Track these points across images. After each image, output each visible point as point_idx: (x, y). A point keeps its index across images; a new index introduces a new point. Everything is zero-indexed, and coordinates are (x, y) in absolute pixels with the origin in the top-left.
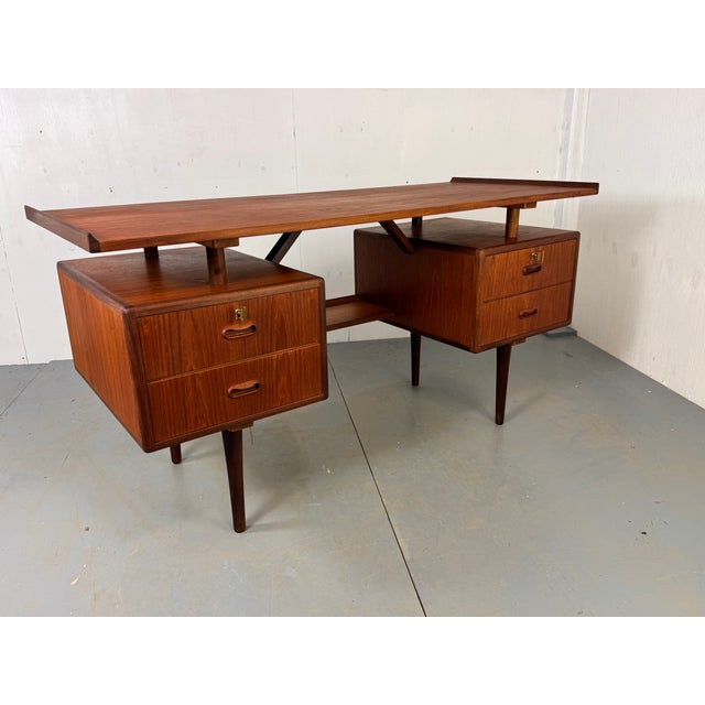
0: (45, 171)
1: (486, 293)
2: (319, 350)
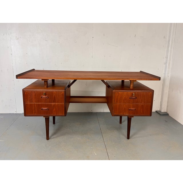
0: (27, 63)
1: (116, 101)
2: (64, 105)
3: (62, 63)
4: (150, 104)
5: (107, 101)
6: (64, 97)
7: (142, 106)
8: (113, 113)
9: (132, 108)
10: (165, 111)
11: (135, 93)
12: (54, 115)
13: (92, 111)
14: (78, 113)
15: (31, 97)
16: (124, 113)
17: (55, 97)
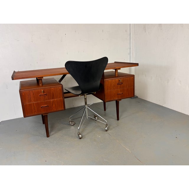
4: (133, 87)
7: (127, 89)
8: (106, 99)
9: (120, 92)
11: (121, 79)
13: (74, 107)
15: (29, 97)
17: (53, 93)
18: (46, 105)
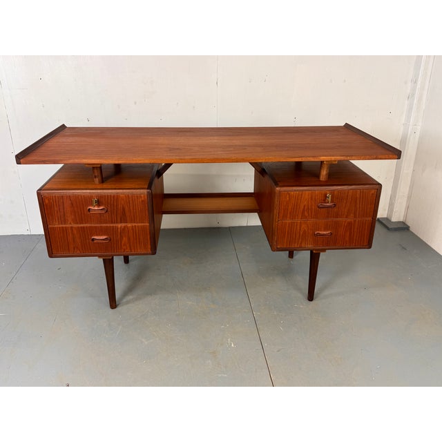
1: (281, 215)
2: (148, 228)
3: (135, 103)
5: (258, 208)
6: (147, 208)
7: (350, 223)
8: (275, 243)
9: (324, 230)
10: (401, 219)
11: (332, 192)
12: (126, 253)
13: (218, 225)
14: (185, 229)
15: (62, 210)
16: (301, 244)
17: (124, 209)
18: (104, 237)
